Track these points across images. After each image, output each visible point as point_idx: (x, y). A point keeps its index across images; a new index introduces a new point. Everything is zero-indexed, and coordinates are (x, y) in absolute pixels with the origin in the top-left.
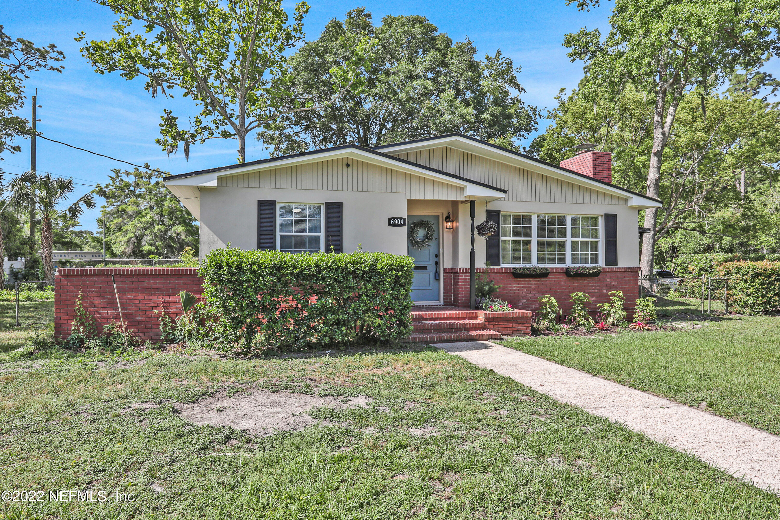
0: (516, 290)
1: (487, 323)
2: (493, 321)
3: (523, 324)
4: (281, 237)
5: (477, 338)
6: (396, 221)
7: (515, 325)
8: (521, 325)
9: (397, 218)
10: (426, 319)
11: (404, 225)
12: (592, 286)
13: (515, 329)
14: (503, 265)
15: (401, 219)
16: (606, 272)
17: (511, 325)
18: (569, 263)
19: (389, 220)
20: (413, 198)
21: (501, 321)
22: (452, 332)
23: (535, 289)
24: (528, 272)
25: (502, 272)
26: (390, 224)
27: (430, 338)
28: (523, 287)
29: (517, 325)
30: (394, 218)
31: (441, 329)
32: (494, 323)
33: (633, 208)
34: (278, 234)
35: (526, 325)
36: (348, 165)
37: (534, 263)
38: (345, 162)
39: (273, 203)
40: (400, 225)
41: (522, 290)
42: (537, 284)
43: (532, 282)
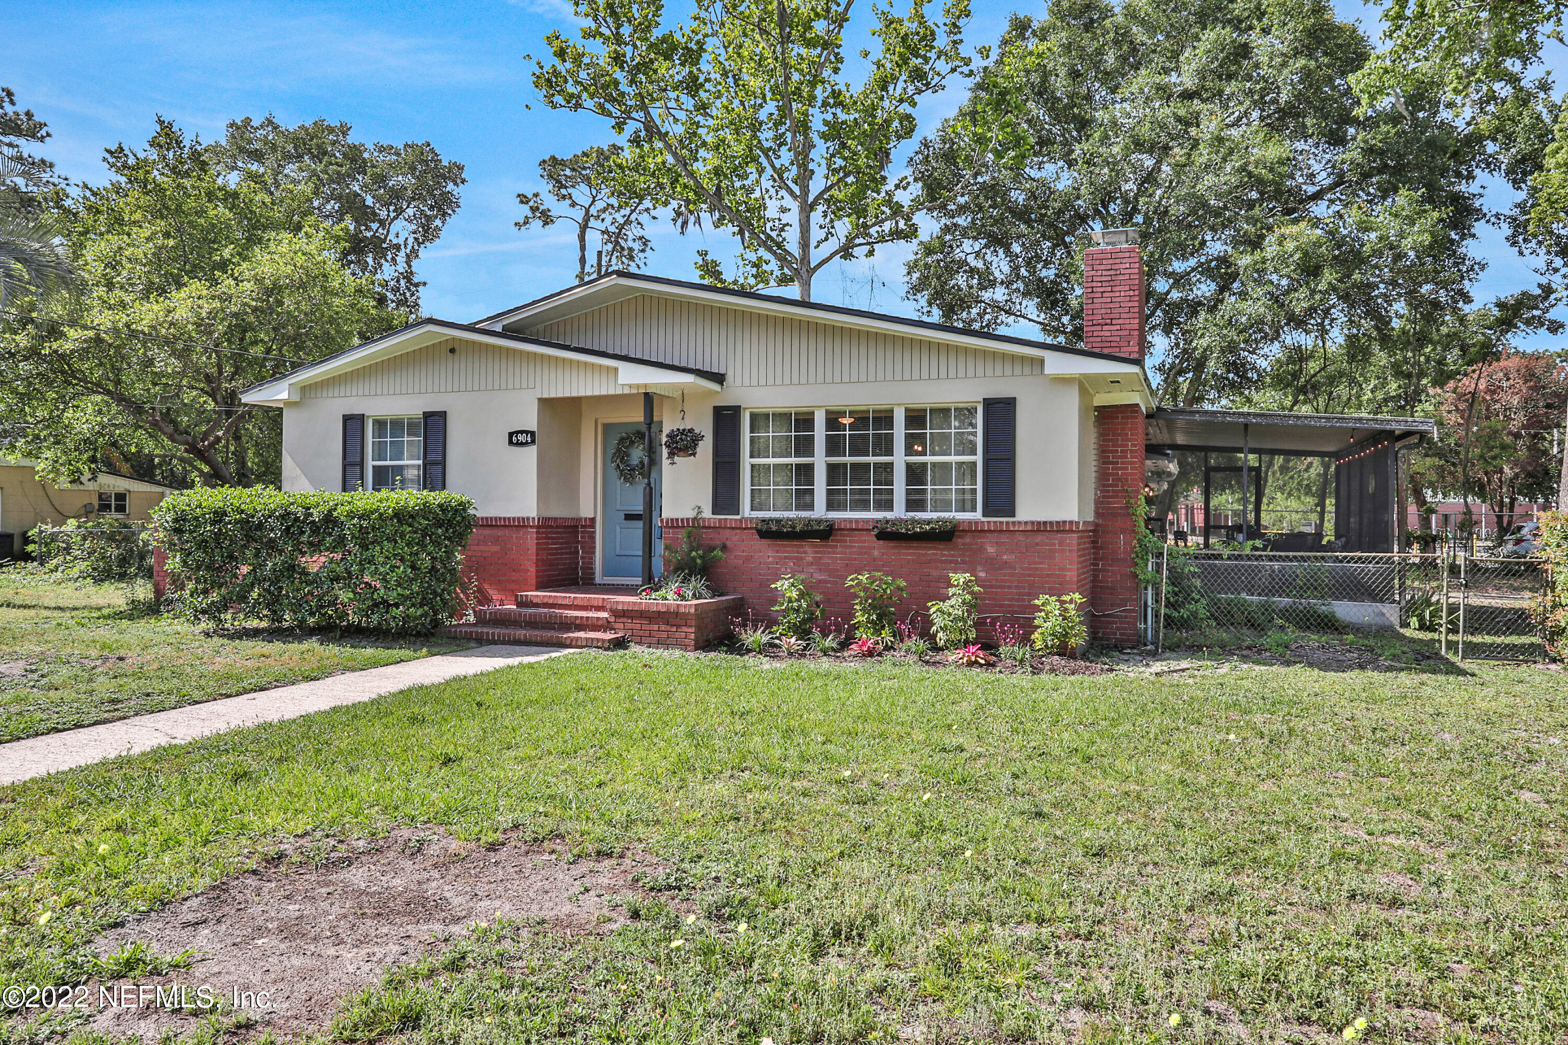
0: (771, 563)
1: (612, 619)
2: (624, 616)
3: (678, 626)
4: (374, 467)
5: (568, 642)
6: (521, 438)
7: (663, 627)
8: (674, 629)
9: (522, 432)
10: (537, 605)
11: (533, 442)
12: (951, 562)
13: (665, 635)
14: (747, 514)
15: (527, 432)
16: (983, 531)
17: (656, 627)
18: (899, 511)
19: (511, 435)
20: (546, 396)
21: (636, 618)
22: (554, 629)
23: (812, 564)
24: (774, 528)
25: (739, 527)
26: (511, 442)
27: (493, 634)
28: (786, 558)
29: (668, 628)
30: (517, 432)
31: (536, 623)
32: (625, 620)
33: (1062, 381)
34: (370, 463)
35: (685, 629)
36: (452, 351)
37: (820, 511)
38: (450, 347)
39: (361, 418)
40: (526, 444)
41: (786, 563)
42: (816, 552)
43: (807, 549)
